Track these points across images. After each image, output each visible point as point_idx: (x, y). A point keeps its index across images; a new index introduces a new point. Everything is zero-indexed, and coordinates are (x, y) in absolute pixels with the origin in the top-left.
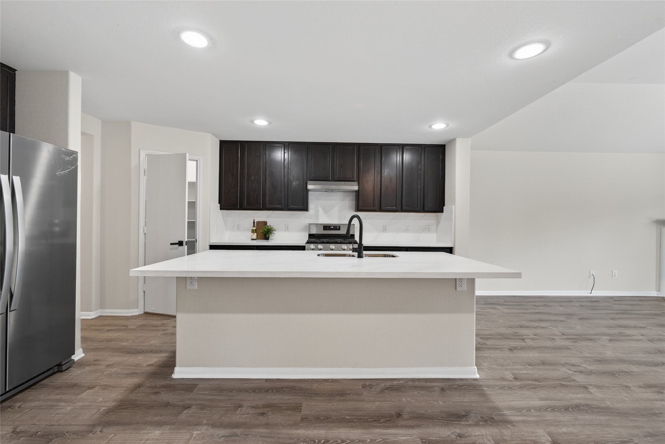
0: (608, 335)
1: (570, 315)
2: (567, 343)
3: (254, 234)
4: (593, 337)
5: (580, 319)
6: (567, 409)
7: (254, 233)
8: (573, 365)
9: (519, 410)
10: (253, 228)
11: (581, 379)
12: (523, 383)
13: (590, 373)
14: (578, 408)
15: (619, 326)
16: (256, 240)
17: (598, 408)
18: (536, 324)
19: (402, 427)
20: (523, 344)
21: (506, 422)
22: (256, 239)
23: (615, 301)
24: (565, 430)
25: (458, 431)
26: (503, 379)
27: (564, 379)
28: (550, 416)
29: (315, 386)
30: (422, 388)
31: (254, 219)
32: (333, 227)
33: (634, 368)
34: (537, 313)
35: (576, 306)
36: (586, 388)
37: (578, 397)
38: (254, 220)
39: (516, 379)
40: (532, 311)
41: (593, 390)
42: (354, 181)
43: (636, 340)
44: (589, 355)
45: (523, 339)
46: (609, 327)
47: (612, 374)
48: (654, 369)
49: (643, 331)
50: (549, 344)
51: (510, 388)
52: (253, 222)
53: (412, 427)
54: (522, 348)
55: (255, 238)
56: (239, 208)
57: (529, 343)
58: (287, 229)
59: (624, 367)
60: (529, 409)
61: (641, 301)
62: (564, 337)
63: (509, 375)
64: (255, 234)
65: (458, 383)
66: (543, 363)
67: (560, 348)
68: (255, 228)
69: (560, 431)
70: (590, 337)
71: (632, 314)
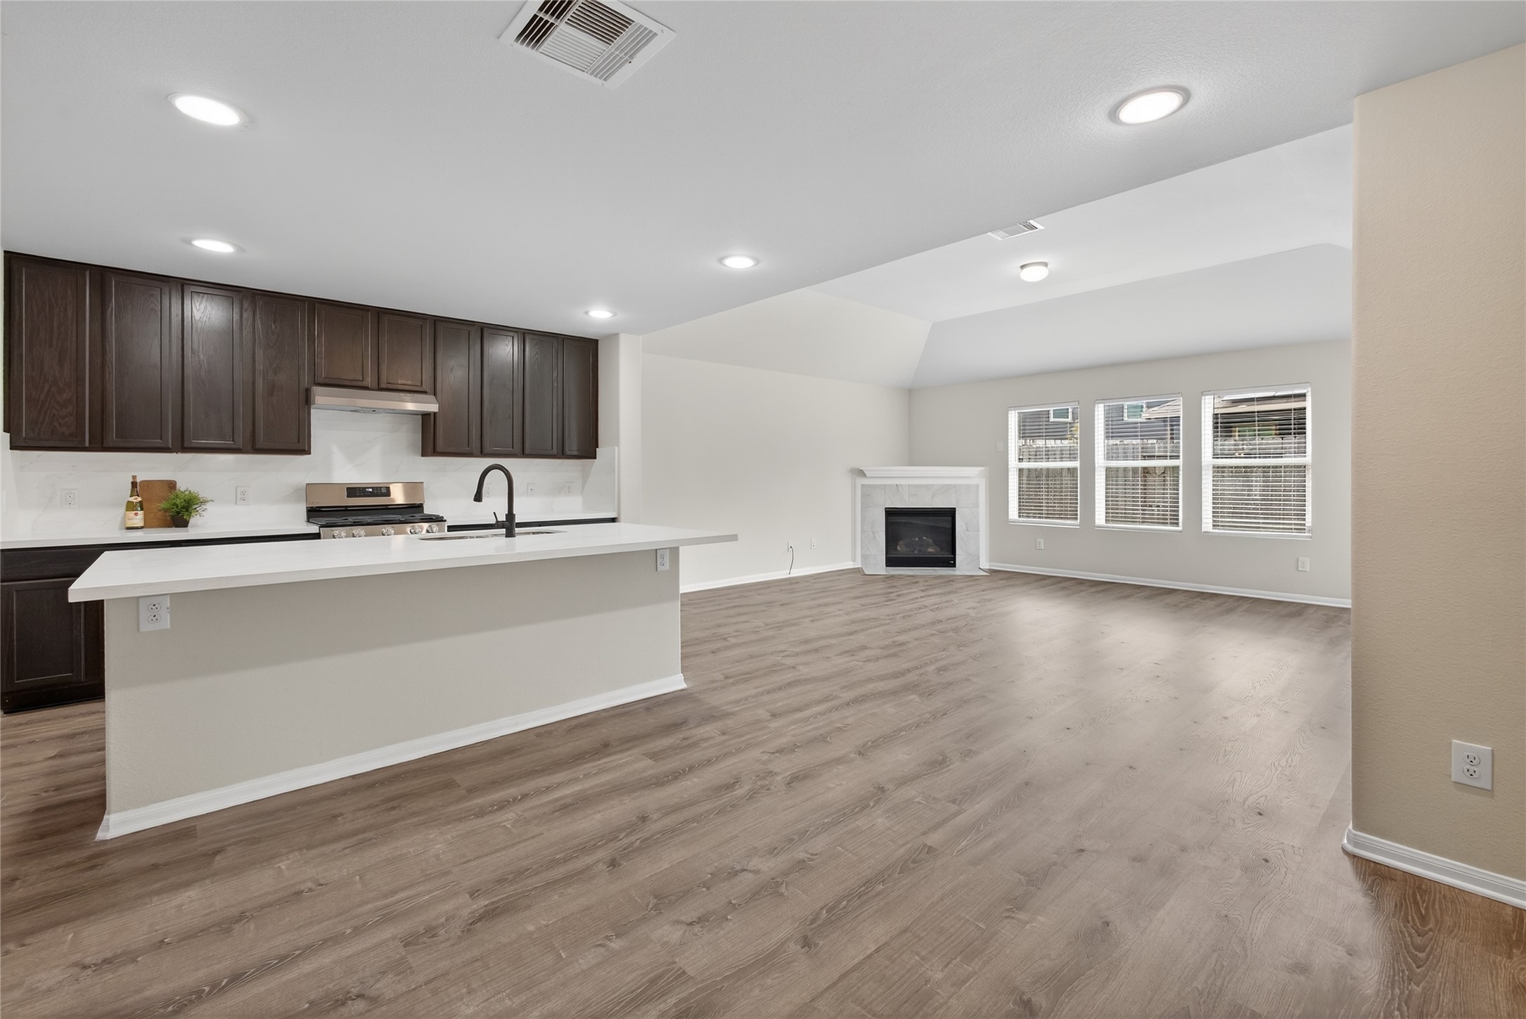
0: (810, 616)
1: (769, 604)
2: (771, 633)
3: (136, 514)
4: (796, 621)
5: (782, 605)
6: (780, 689)
7: (137, 510)
8: (781, 652)
9: (737, 702)
10: (132, 499)
11: (789, 661)
12: (736, 678)
13: (797, 654)
14: (790, 685)
15: (819, 606)
16: (144, 529)
17: (805, 680)
18: (735, 620)
19: (616, 753)
20: (726, 643)
21: (727, 715)
22: (142, 528)
23: (815, 579)
24: (780, 704)
25: (682, 736)
26: (713, 682)
27: (774, 665)
28: (765, 698)
29: (457, 757)
30: (622, 715)
31: (134, 474)
32: (371, 490)
33: (833, 641)
34: (734, 607)
35: (775, 592)
36: (794, 667)
37: (789, 676)
38: (134, 477)
39: (727, 678)
40: (726, 606)
41: (800, 668)
42: (425, 392)
43: (836, 616)
44: (794, 639)
45: (725, 639)
46: (810, 608)
47: (816, 650)
48: (850, 637)
49: (840, 606)
50: (753, 637)
51: (722, 687)
52: (132, 483)
53: (627, 750)
54: (726, 648)
55: (141, 524)
56: (87, 444)
57: (733, 641)
58: (241, 497)
59: (824, 642)
60: (746, 699)
61: (839, 575)
62: (768, 627)
63: (719, 676)
64: (141, 513)
65: (664, 698)
66: (752, 657)
67: (765, 639)
68: (139, 499)
69: (777, 705)
70: (793, 622)
71: (830, 591)
